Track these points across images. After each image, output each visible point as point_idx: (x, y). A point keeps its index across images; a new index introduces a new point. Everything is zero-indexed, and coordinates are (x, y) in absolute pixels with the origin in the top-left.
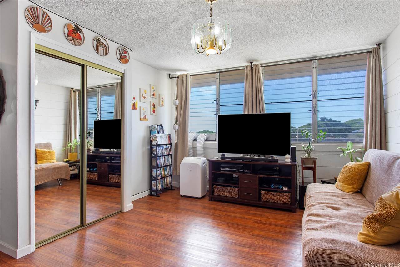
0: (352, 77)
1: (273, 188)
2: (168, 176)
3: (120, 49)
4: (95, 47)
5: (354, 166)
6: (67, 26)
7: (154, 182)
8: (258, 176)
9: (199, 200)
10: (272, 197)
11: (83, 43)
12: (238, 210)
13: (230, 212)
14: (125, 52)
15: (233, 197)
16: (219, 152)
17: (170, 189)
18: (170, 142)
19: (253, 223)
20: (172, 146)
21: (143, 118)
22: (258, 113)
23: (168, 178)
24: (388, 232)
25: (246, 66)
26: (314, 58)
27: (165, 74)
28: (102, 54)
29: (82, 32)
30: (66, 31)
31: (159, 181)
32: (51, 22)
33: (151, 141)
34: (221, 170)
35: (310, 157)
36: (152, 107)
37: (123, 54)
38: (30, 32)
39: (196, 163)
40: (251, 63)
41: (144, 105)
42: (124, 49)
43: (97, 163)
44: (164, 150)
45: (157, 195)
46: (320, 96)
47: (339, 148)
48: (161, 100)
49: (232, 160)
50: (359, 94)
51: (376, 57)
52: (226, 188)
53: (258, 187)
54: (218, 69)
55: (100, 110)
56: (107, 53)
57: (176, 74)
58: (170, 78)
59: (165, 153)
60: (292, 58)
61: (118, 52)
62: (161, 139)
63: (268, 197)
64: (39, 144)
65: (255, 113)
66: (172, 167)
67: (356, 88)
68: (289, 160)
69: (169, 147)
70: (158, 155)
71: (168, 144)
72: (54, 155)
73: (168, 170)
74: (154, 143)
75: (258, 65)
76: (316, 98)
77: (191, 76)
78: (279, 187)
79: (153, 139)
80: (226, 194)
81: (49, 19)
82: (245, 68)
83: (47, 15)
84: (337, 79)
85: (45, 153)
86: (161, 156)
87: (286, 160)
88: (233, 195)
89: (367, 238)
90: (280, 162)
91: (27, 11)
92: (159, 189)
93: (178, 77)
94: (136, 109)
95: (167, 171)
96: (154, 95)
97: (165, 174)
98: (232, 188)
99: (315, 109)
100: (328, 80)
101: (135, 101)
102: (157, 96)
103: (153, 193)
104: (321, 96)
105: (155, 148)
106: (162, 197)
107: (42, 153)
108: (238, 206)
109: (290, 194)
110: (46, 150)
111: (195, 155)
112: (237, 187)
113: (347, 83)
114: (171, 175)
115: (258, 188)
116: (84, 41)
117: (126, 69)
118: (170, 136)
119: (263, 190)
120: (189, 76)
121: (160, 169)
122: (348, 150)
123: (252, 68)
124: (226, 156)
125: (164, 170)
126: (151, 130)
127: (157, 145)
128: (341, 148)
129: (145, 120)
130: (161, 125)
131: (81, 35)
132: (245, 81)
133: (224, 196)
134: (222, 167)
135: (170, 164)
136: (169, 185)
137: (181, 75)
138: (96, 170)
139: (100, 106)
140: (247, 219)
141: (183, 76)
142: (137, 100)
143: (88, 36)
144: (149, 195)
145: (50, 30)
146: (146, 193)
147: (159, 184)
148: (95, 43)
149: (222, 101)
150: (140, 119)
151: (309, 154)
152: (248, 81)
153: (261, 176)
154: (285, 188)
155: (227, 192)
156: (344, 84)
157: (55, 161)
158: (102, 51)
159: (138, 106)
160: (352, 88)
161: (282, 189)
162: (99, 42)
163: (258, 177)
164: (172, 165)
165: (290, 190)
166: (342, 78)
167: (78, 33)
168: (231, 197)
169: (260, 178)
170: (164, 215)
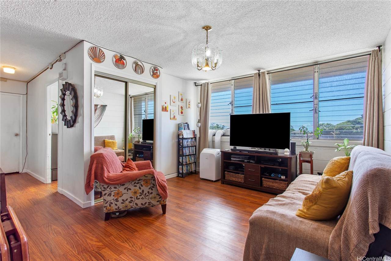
0: (353, 79)
1: (273, 177)
2: (192, 163)
3: (153, 68)
4: (134, 69)
5: (337, 160)
6: (115, 56)
7: (180, 167)
8: (260, 165)
9: (214, 183)
10: (271, 184)
11: (126, 67)
12: (241, 192)
13: (235, 193)
14: (157, 70)
15: (240, 182)
16: (231, 145)
17: (194, 173)
18: (195, 136)
19: (250, 203)
20: (196, 139)
21: (173, 118)
22: (264, 113)
23: (192, 165)
24: (316, 210)
25: (254, 74)
26: (316, 63)
27: (192, 83)
28: (139, 73)
29: (124, 59)
30: (114, 60)
31: (184, 166)
32: (104, 56)
33: (179, 135)
34: (231, 160)
35: (308, 151)
36: (180, 109)
37: (155, 72)
38: (91, 64)
39: (212, 153)
40: (259, 71)
41: (174, 108)
42: (156, 67)
43: (144, 151)
44: (189, 142)
45: (182, 177)
46: (321, 97)
47: (336, 144)
48: (188, 103)
49: (240, 152)
50: (360, 94)
51: (375, 59)
52: (234, 174)
53: (260, 174)
54: (232, 77)
55: (147, 112)
56: (143, 72)
57: (199, 83)
58: (196, 86)
59: (190, 144)
60: (295, 65)
61: (151, 70)
62: (187, 134)
63: (268, 183)
64: (107, 136)
65: (261, 113)
66: (196, 156)
67: (358, 89)
68: (288, 154)
69: (194, 140)
70: (184, 146)
71: (193, 138)
72: (116, 144)
73: (193, 158)
74: (181, 137)
75: (264, 72)
76: (317, 99)
77: (211, 83)
78: (278, 176)
79: (180, 133)
80: (234, 179)
81: (103, 53)
82: (253, 75)
83: (102, 51)
84: (339, 81)
85: (110, 143)
86: (186, 147)
87: (285, 153)
88: (240, 180)
89: (302, 213)
90: (279, 155)
91: (89, 50)
92: (184, 172)
93: (201, 85)
94: (167, 111)
95: (191, 159)
96: (182, 100)
97: (189, 161)
98: (240, 175)
99: (316, 109)
100: (330, 82)
101: (165, 105)
102: (184, 101)
103: (180, 175)
104: (323, 97)
105: (181, 141)
106: (186, 179)
107: (108, 143)
108: (243, 189)
109: (287, 182)
110: (111, 141)
111: (213, 147)
112: (243, 174)
113: (349, 85)
114: (195, 162)
115: (260, 176)
116: (126, 66)
117: (157, 82)
118: (194, 132)
119: (265, 178)
120: (209, 84)
121: (186, 157)
122: (344, 146)
123: (259, 75)
124: (237, 148)
125: (189, 158)
126: (179, 127)
127: (183, 139)
128: (338, 144)
129: (174, 119)
130: (187, 123)
131: (124, 61)
132: (253, 86)
133: (233, 181)
134: (232, 157)
135: (194, 153)
136: (193, 170)
137: (203, 83)
138: (143, 156)
139: (147, 108)
140: (246, 199)
141: (205, 84)
142: (168, 105)
143: (129, 61)
144: (177, 176)
145: (104, 60)
146: (175, 175)
147: (185, 168)
148: (134, 65)
149: (236, 104)
150: (170, 118)
151: (307, 149)
152: (256, 86)
153: (263, 166)
154: (283, 177)
155: (235, 177)
156: (346, 85)
157: (117, 148)
158: (139, 71)
159: (168, 109)
160: (353, 89)
161: (281, 177)
162: (137, 64)
163: (260, 167)
164: (196, 154)
165: (287, 179)
166: (343, 80)
167: (122, 60)
168: (238, 182)
169: (261, 168)
170: (183, 191)
